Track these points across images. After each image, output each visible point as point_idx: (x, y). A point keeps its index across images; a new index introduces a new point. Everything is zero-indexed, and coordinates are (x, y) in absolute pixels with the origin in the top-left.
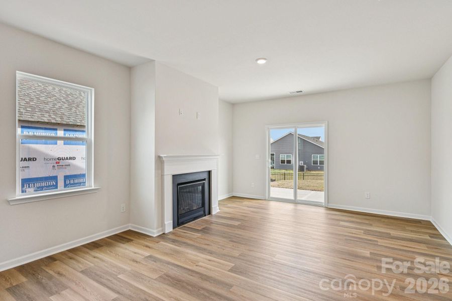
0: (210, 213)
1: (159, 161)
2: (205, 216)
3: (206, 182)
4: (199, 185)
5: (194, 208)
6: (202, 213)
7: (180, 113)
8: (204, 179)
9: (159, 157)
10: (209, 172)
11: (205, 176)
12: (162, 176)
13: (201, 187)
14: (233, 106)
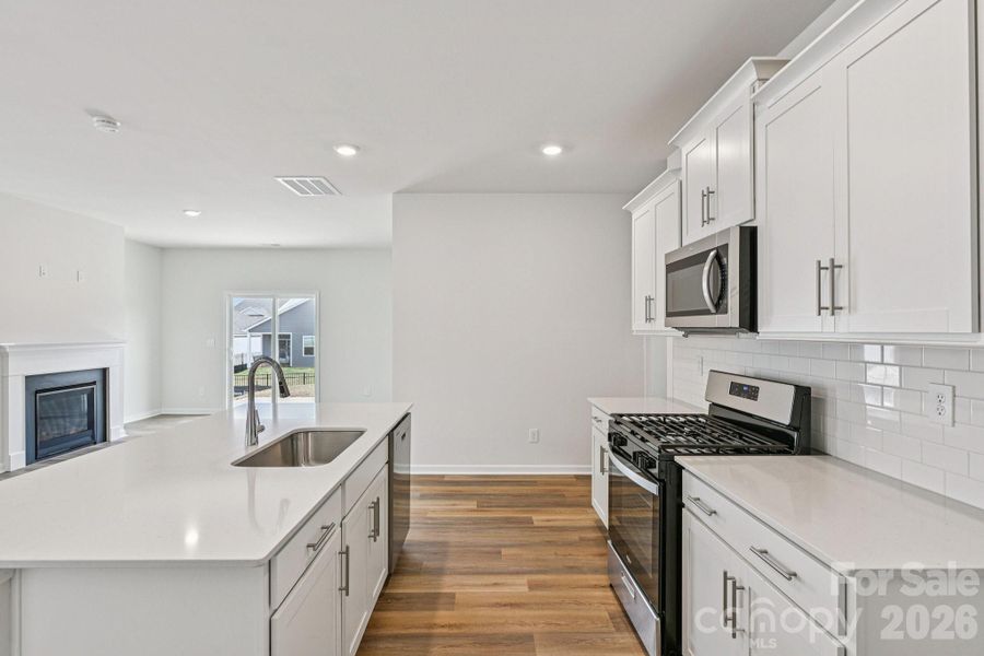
0: (105, 439)
2: (95, 443)
3: (98, 389)
4: (82, 392)
5: (72, 432)
6: (89, 439)
7: (42, 274)
8: (94, 383)
10: (104, 371)
11: (97, 377)
13: (86, 396)
14: (162, 250)
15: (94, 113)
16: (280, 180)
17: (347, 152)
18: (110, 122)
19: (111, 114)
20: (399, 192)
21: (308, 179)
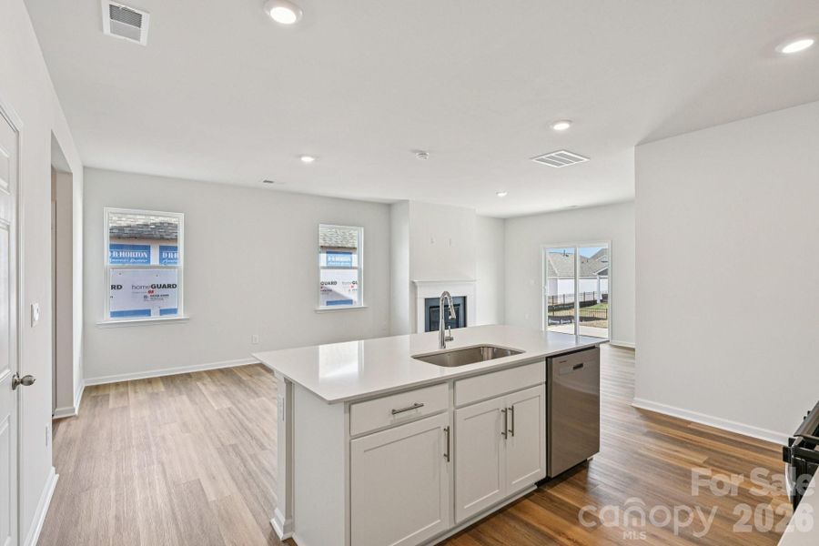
1: (413, 285)
3: (461, 308)
7: (432, 242)
8: (460, 304)
9: (413, 283)
10: (464, 298)
11: (461, 301)
12: (416, 299)
14: (504, 221)
15: (415, 151)
16: (534, 160)
17: (562, 127)
18: (423, 154)
19: (422, 149)
20: (638, 145)
21: (553, 155)
